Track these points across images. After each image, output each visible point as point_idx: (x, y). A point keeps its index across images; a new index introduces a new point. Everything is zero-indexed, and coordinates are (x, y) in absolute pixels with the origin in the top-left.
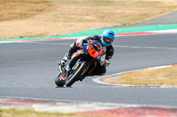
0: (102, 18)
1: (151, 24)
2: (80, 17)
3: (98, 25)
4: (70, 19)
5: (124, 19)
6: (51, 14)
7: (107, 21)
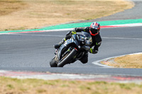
0: (68, 14)
1: (110, 19)
2: (49, 14)
3: (67, 20)
4: (43, 15)
5: (87, 15)
6: (25, 11)
7: (72, 17)
